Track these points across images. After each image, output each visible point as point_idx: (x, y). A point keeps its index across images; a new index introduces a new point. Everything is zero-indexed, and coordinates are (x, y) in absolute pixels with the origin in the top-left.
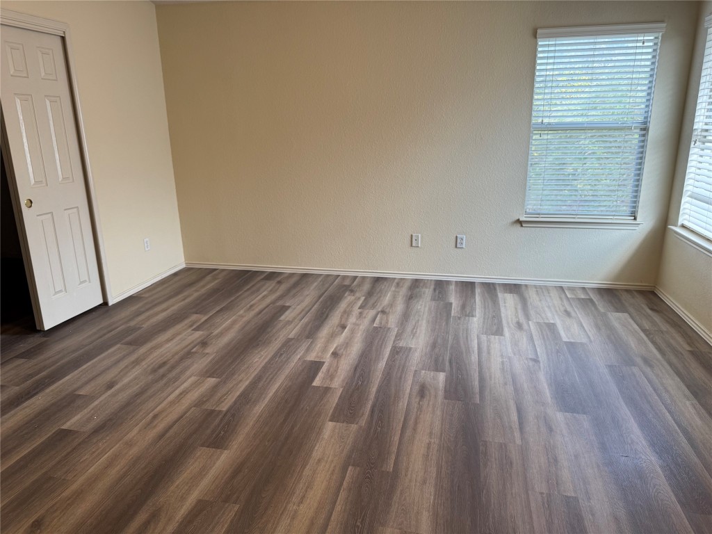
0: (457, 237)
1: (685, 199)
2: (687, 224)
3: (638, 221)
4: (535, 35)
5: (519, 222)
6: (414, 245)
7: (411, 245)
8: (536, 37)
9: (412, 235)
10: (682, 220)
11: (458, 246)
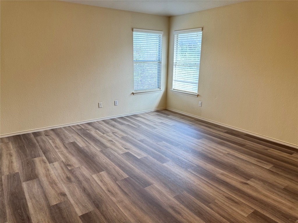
0: (115, 101)
1: (173, 82)
2: (174, 88)
3: (161, 89)
4: (133, 30)
5: (133, 93)
6: (100, 107)
7: (99, 107)
8: (133, 31)
9: (99, 103)
10: (173, 88)
11: (116, 105)
